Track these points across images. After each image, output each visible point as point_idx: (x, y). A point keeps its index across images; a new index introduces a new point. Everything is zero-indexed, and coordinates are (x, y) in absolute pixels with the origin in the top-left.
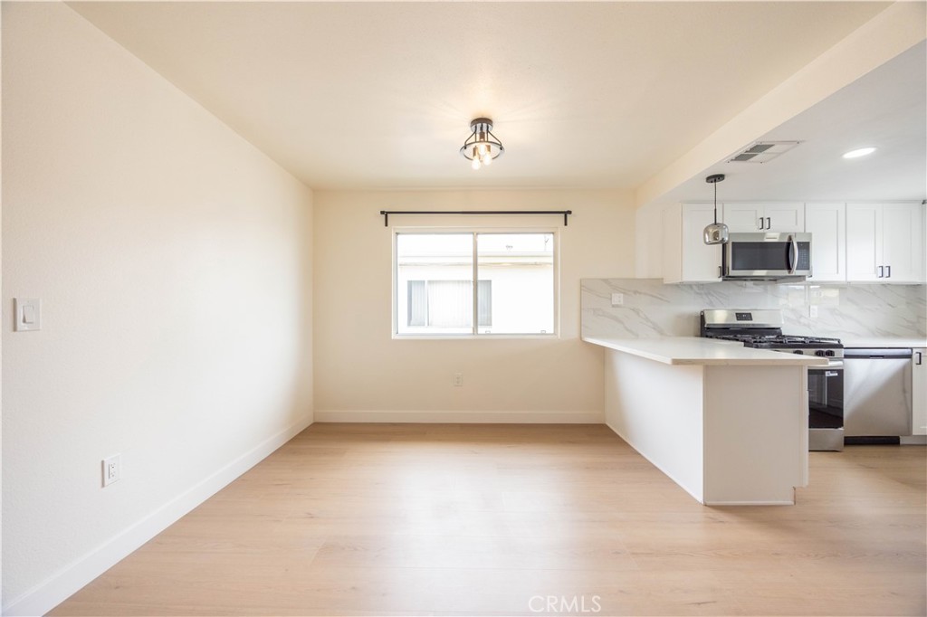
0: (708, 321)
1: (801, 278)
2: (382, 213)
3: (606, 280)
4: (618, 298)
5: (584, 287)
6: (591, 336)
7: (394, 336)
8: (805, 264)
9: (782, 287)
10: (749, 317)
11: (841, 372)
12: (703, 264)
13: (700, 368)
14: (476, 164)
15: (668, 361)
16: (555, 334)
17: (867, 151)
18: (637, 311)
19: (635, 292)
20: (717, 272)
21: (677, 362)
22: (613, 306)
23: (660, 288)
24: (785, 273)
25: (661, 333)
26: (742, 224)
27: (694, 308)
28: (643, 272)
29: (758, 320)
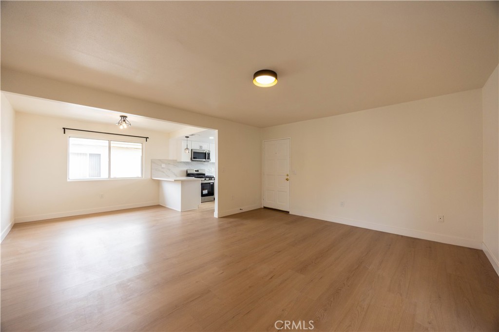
0: (188, 172)
1: (209, 161)
2: (63, 128)
3: (159, 160)
4: (163, 166)
5: (153, 162)
6: (155, 177)
7: (68, 180)
8: (209, 158)
9: (206, 163)
10: (198, 171)
11: (213, 183)
12: (186, 157)
13: (180, 182)
14: (121, 127)
15: (173, 180)
16: (142, 177)
17: (211, 138)
18: (169, 170)
19: (169, 164)
20: (190, 159)
21: (175, 180)
22: (162, 168)
23: (176, 163)
24: (204, 160)
25: (176, 176)
26: (196, 148)
27: (185, 169)
28: (171, 158)
29: (200, 172)
